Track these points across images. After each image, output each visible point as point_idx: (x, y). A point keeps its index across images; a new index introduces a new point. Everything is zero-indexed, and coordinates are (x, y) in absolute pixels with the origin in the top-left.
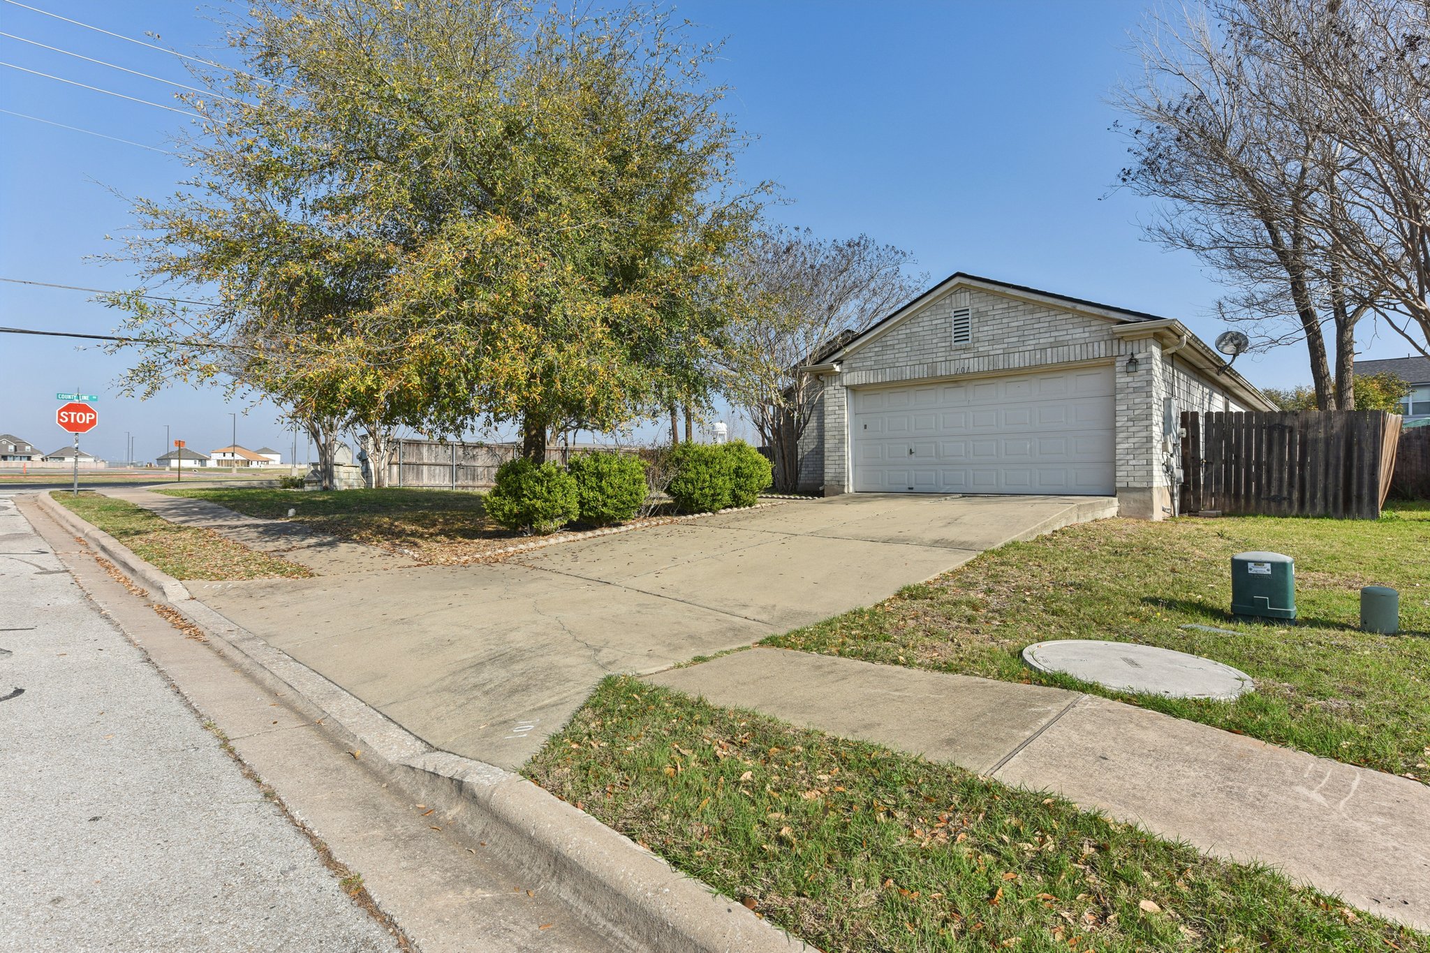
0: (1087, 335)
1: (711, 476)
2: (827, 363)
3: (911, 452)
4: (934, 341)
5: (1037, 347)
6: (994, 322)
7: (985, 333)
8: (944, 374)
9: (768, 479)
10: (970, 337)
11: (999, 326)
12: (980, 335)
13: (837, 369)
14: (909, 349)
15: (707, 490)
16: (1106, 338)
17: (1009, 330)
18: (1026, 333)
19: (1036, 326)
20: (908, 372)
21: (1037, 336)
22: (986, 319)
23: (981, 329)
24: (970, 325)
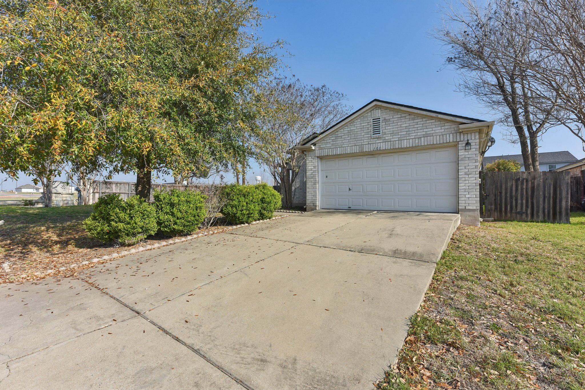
0: (443, 130)
1: (247, 203)
2: (308, 145)
3: (350, 189)
4: (362, 134)
5: (416, 137)
6: (393, 124)
7: (389, 130)
8: (367, 150)
9: (280, 204)
10: (381, 132)
11: (396, 127)
12: (386, 131)
13: (313, 148)
14: (349, 138)
15: (244, 212)
16: (453, 132)
17: (401, 128)
18: (410, 130)
19: (415, 126)
20: (349, 149)
21: (416, 131)
22: (389, 123)
23: (387, 128)
24: (381, 126)
